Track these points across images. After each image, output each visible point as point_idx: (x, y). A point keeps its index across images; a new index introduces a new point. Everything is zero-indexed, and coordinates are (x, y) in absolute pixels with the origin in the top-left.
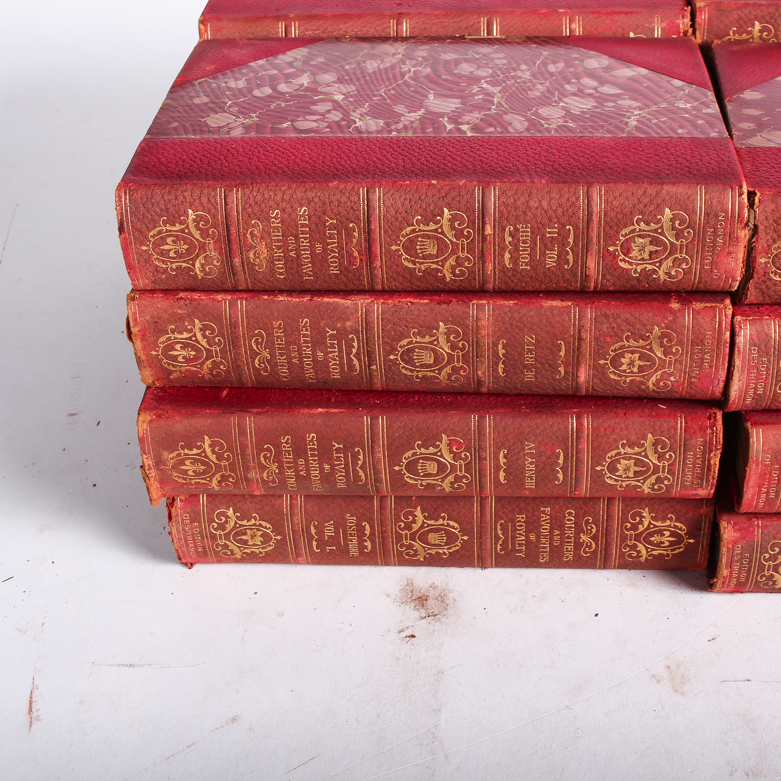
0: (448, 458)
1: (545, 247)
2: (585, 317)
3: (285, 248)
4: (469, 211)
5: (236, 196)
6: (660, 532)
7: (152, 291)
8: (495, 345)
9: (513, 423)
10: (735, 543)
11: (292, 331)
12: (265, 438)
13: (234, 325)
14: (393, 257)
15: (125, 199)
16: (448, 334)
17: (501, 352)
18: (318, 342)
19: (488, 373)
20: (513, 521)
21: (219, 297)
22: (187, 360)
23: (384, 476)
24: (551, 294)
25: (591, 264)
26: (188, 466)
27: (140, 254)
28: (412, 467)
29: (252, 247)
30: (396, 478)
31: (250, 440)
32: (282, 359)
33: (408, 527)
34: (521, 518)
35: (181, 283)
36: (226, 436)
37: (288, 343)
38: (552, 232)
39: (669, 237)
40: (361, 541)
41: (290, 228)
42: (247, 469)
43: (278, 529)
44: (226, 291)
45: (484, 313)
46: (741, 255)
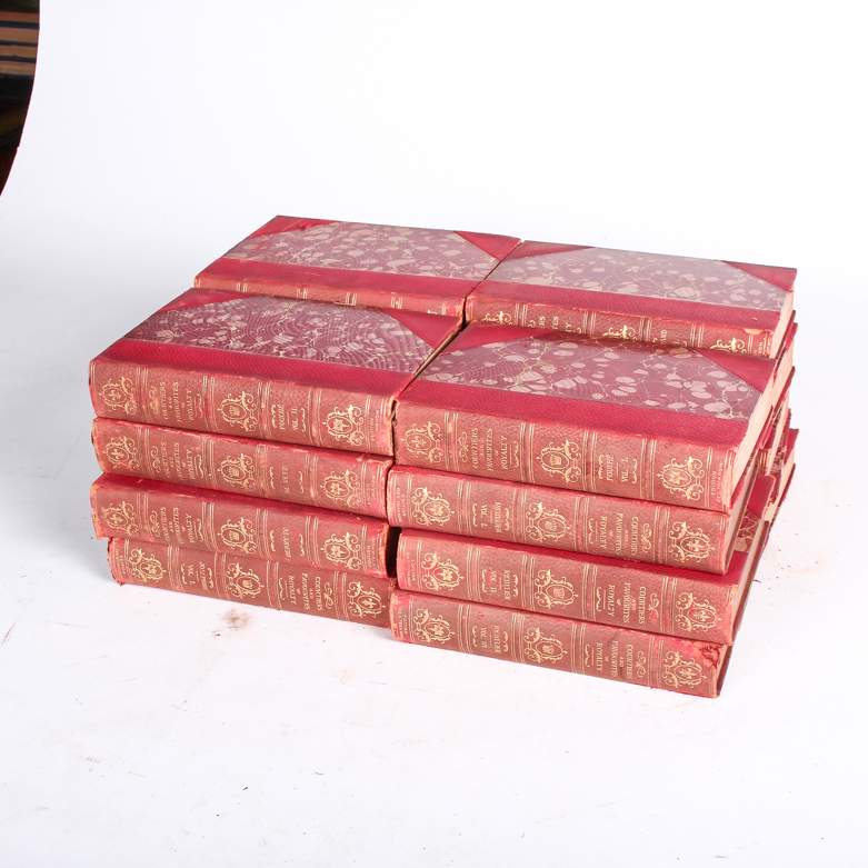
0: (244, 531)
1: (291, 419)
2: (312, 461)
3: (167, 402)
4: (255, 395)
5: (146, 372)
6: (367, 599)
7: (106, 419)
8: (268, 470)
9: (278, 516)
10: (398, 606)
11: (170, 448)
12: (153, 507)
13: (143, 442)
14: (219, 414)
15: (93, 368)
16: (245, 460)
17: (271, 474)
18: (183, 456)
19: (265, 486)
20: (288, 579)
21: (137, 426)
22: (121, 459)
23: (213, 538)
24: (300, 446)
25: (314, 430)
26: (114, 518)
27: (99, 397)
28: (226, 534)
29: (151, 401)
30: (219, 540)
31: (146, 506)
32: (165, 464)
33: (232, 575)
34: (292, 578)
35: (119, 416)
36: (134, 504)
37: (169, 456)
38: (294, 410)
39: (352, 420)
40: (208, 580)
41: (169, 393)
42: (143, 524)
43: (164, 567)
44: (141, 423)
45: (263, 452)
46: (389, 435)
